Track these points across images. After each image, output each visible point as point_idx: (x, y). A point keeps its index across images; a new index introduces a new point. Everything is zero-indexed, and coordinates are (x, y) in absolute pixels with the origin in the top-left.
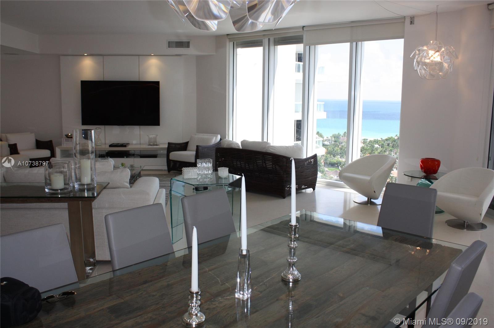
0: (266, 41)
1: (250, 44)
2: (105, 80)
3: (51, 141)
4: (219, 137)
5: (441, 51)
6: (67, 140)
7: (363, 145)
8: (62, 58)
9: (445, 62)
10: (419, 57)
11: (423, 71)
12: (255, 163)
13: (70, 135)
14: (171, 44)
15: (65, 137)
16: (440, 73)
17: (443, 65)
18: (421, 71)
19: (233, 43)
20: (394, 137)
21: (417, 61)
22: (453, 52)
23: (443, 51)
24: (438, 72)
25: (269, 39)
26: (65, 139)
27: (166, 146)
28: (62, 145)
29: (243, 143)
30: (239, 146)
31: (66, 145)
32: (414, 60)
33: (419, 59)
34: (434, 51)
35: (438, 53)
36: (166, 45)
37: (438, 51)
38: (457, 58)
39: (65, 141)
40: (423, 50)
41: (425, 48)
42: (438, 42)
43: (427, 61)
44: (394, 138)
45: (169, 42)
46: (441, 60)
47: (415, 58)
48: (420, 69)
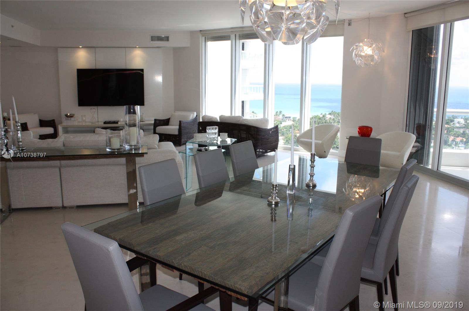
0: (233, 36)
1: (219, 39)
2: (97, 68)
3: (54, 121)
4: (195, 114)
5: (373, 47)
6: (67, 119)
7: (293, 123)
8: (59, 49)
9: (375, 55)
10: (356, 51)
11: (360, 62)
12: (232, 133)
13: (69, 115)
14: (153, 38)
15: (65, 116)
16: (372, 63)
17: (374, 57)
18: (358, 61)
19: (204, 37)
20: (319, 115)
21: (355, 54)
22: (381, 48)
23: (374, 47)
24: (370, 62)
25: (235, 35)
26: (65, 118)
27: (153, 122)
28: (63, 123)
29: (221, 117)
30: (218, 120)
31: (66, 123)
32: (353, 53)
33: (356, 53)
34: (368, 47)
35: (370, 48)
36: (149, 38)
37: (370, 47)
38: (384, 52)
39: (65, 120)
40: (360, 46)
41: (361, 44)
42: (370, 40)
43: (363, 54)
44: (320, 117)
45: (152, 37)
46: (373, 53)
47: (353, 51)
48: (358, 60)
